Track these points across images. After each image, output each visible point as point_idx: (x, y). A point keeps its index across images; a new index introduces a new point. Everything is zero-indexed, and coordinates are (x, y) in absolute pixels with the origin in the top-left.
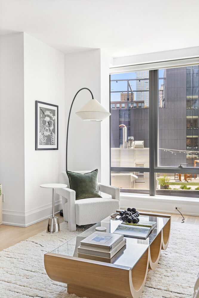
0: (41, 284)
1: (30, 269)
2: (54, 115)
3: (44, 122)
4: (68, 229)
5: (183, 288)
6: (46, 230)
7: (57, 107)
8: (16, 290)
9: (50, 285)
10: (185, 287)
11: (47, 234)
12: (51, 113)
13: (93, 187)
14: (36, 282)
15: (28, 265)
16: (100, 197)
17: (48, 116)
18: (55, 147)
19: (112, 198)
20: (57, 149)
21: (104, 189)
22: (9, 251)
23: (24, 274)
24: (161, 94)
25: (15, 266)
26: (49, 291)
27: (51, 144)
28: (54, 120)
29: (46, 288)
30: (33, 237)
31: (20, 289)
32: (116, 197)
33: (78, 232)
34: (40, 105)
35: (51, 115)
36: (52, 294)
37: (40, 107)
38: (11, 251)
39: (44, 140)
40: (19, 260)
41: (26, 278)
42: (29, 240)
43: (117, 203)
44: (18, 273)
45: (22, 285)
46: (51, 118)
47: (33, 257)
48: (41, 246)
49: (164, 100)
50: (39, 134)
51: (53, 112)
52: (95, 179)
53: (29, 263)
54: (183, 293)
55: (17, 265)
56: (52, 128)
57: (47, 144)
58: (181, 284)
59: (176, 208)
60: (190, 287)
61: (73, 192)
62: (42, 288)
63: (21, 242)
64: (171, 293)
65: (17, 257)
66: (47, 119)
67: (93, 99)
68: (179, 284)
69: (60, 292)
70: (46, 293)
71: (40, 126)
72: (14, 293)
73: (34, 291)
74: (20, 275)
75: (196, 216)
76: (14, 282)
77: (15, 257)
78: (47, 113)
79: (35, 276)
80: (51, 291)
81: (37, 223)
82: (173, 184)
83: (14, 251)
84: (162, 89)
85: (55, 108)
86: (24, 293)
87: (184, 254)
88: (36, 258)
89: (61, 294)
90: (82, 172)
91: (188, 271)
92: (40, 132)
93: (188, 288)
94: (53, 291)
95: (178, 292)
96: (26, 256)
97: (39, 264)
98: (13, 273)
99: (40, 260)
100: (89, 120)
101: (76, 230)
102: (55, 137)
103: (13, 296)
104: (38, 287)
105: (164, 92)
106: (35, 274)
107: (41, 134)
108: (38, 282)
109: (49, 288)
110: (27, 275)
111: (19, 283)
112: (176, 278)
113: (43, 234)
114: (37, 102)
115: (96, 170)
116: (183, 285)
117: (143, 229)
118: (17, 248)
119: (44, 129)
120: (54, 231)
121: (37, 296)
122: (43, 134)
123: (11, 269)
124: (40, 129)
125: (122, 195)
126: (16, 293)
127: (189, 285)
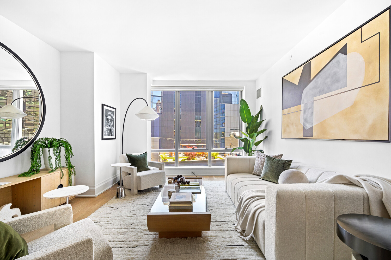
0: (135, 237)
1: (120, 227)
2: (114, 115)
3: (108, 120)
4: (131, 194)
5: (223, 218)
6: (115, 197)
7: (116, 109)
8: (118, 246)
9: (143, 236)
10: (224, 217)
11: (116, 199)
12: (112, 113)
13: (146, 164)
14: (131, 236)
15: (116, 225)
16: (149, 170)
17: (110, 115)
18: (114, 137)
19: (159, 170)
20: (115, 139)
21: (152, 164)
22: (93, 217)
23: (117, 232)
24: (159, 105)
25: (105, 228)
26: (144, 240)
27: (111, 136)
28: (114, 119)
29: (141, 239)
30: (107, 203)
31: (121, 244)
32: (163, 169)
33: (139, 195)
34: (105, 107)
35: (112, 115)
36: (148, 241)
37: (105, 109)
38: (95, 217)
39: (107, 132)
40: (107, 222)
41: (120, 235)
42: (105, 206)
43: (164, 173)
44: (112, 233)
45: (120, 241)
46: (111, 116)
47: (117, 218)
48: (118, 209)
49: (161, 109)
50: (104, 128)
51: (113, 112)
52: (147, 159)
53: (115, 223)
54: (225, 221)
55: (107, 226)
56: (112, 124)
57: (109, 135)
58: (221, 216)
59: (192, 172)
60: (226, 217)
61: (135, 168)
62: (138, 239)
63: (99, 208)
64: (219, 222)
65: (103, 221)
66: (109, 118)
67: (147, 105)
68: (220, 216)
69: (153, 239)
70: (143, 242)
71: (105, 123)
72: (118, 248)
73: (133, 243)
74: (114, 234)
75: (206, 176)
76: (112, 240)
77: (102, 221)
78: (110, 113)
79: (127, 232)
80: (146, 240)
81: (104, 193)
82: (168, 158)
83: (98, 217)
84: (160, 103)
85: (114, 110)
86: (126, 246)
87: (211, 198)
88: (119, 218)
89: (155, 240)
90: (137, 154)
91: (220, 208)
92: (105, 126)
93: (225, 217)
94: (148, 239)
95: (222, 221)
96: (110, 218)
97: (124, 222)
98: (107, 234)
99: (124, 220)
100: (145, 119)
101: (138, 194)
102: (114, 130)
103: (118, 251)
104: (135, 239)
105: (161, 105)
106: (127, 231)
107: (105, 128)
108: (133, 236)
109: (143, 238)
110: (120, 232)
111: (117, 240)
112: (216, 213)
113: (114, 200)
114: (103, 105)
115: (146, 152)
116: (222, 216)
117: (196, 187)
118: (99, 214)
119: (108, 124)
120: (122, 196)
121: (137, 246)
122: (107, 128)
123: (103, 231)
124: (105, 125)
125: (166, 167)
126: (120, 248)
127: (225, 216)
